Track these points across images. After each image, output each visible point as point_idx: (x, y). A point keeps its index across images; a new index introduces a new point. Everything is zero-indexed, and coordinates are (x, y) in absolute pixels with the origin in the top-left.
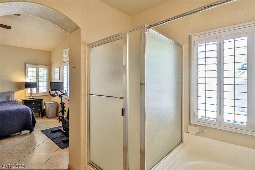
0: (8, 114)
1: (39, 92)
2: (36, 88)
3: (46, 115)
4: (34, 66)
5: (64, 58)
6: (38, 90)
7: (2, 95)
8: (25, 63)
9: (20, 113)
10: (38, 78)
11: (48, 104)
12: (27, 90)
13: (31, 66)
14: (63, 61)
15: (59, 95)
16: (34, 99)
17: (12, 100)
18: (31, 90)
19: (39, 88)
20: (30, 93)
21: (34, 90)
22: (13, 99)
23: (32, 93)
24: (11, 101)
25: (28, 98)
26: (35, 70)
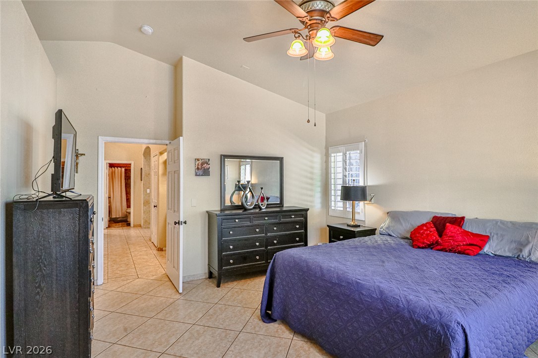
17: (533, 259)
24: (527, 260)
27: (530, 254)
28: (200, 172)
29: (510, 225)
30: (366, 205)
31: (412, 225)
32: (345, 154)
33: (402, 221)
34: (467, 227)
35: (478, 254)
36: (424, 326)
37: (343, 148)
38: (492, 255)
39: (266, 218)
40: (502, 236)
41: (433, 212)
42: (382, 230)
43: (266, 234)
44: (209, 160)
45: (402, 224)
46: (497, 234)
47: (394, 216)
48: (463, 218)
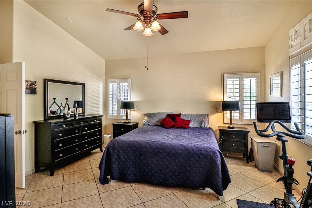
0: (186, 153)
1: (244, 118)
2: (238, 111)
3: (253, 160)
4: (236, 76)
5: (292, 47)
6: (242, 114)
7: (195, 119)
8: (223, 73)
9: (201, 157)
10: (241, 95)
11: (257, 143)
12: (227, 113)
13: (232, 75)
14: (290, 55)
15: (277, 135)
16: (235, 129)
17: (206, 127)
18: (230, 113)
19: (245, 111)
20: (229, 118)
21: (236, 114)
22: (206, 125)
23: (233, 118)
24: (204, 127)
25: (227, 125)
26: (237, 81)
27: (204, 125)
28: (29, 91)
29: (196, 115)
30: (131, 111)
31: (159, 119)
32: (119, 84)
33: (154, 118)
34: (182, 117)
35: (189, 128)
36: (207, 155)
37: (118, 81)
38: (192, 127)
39: (82, 123)
40: (195, 120)
41: (166, 113)
42: (145, 123)
43: (82, 133)
44: (36, 82)
45: (154, 119)
46: (193, 119)
47: (149, 116)
48: (180, 114)
